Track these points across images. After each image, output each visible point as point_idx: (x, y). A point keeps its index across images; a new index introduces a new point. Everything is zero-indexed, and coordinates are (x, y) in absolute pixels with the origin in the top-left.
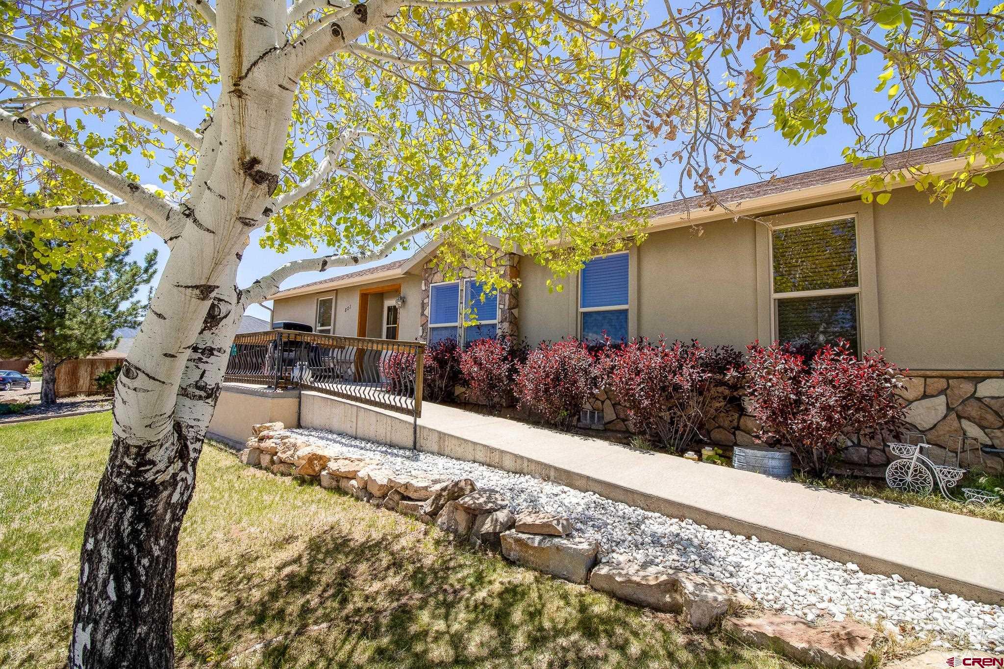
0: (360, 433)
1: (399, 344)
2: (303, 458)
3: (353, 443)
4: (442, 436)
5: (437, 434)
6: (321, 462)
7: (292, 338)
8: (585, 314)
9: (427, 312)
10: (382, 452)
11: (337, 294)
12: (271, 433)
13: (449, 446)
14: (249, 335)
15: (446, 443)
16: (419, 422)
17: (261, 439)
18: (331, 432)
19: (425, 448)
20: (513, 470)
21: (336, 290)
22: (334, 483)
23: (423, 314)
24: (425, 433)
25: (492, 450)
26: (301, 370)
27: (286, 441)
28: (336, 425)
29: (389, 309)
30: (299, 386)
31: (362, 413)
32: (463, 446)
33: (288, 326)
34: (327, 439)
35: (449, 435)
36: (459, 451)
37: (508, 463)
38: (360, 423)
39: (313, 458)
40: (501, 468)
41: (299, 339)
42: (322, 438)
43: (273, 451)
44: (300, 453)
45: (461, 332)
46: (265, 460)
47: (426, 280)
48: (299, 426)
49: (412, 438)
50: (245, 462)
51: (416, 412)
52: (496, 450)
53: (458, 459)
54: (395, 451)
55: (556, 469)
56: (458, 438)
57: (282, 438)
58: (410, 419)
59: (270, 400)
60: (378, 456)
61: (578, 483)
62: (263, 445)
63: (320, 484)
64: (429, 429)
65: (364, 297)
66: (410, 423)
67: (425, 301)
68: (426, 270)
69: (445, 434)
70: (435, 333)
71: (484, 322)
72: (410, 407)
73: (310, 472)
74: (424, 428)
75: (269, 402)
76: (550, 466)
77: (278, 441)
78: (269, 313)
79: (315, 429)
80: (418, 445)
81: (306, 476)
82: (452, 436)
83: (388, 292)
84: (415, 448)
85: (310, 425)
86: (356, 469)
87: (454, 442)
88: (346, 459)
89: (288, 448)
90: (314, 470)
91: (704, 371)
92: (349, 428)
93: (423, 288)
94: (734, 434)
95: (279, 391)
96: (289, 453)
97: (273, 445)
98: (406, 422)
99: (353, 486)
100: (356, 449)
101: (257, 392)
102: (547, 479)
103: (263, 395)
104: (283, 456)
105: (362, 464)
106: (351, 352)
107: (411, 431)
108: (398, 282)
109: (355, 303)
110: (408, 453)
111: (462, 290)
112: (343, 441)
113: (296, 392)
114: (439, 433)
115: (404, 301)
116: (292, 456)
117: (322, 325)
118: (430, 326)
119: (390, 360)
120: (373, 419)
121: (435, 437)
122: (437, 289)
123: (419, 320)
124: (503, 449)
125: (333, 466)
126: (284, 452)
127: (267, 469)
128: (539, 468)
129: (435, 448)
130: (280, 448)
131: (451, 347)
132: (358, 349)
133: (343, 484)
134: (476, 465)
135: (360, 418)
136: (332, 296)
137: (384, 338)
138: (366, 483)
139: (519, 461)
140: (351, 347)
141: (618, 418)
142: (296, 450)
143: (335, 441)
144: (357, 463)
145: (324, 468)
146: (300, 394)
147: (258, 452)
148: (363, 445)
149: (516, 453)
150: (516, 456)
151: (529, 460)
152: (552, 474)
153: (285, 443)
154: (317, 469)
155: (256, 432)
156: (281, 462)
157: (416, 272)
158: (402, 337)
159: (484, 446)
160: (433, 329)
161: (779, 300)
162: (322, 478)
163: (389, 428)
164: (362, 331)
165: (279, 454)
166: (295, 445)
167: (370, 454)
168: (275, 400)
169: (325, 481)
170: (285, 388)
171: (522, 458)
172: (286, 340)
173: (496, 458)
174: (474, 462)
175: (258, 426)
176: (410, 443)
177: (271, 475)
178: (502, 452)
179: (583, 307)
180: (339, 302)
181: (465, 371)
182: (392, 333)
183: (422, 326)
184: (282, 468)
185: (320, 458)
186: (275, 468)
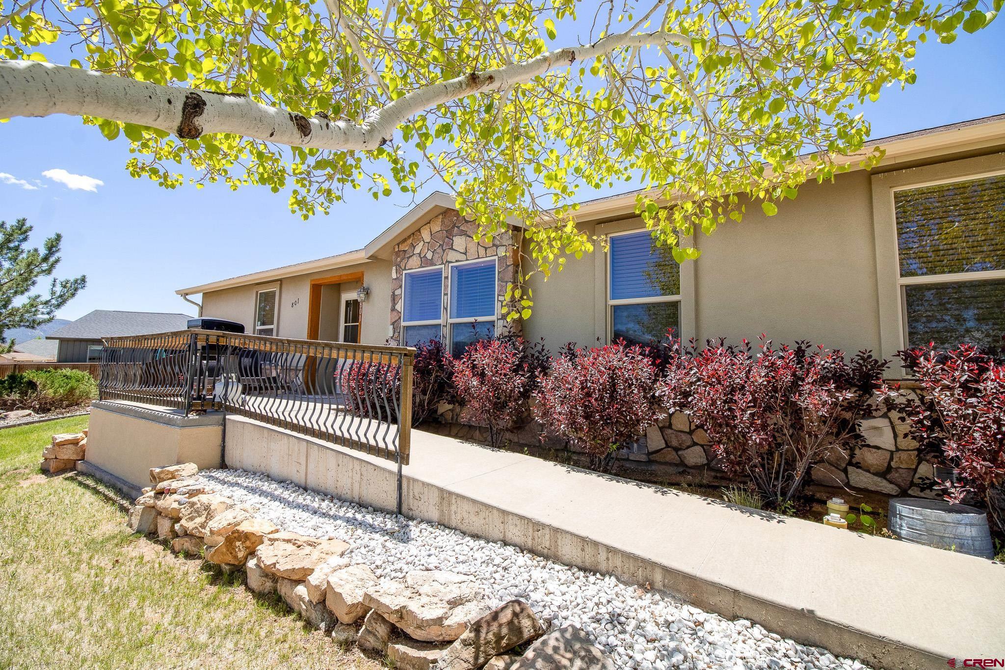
0: (312, 482)
1: (364, 349)
2: (219, 533)
3: (300, 500)
4: (445, 495)
5: (436, 493)
6: (248, 543)
7: (213, 340)
8: (616, 308)
9: (400, 306)
10: (348, 521)
11: (281, 285)
12: (174, 485)
13: (458, 514)
14: (153, 337)
15: (453, 508)
16: (406, 470)
17: (160, 493)
18: (269, 477)
19: (416, 513)
20: (580, 564)
21: (281, 280)
22: (269, 584)
23: (393, 309)
24: (417, 489)
25: (538, 526)
26: (226, 385)
27: (195, 499)
28: (276, 467)
29: (348, 303)
30: (223, 408)
31: (314, 452)
32: (482, 515)
33: (208, 324)
34: (263, 493)
35: (458, 496)
36: (476, 523)
37: (568, 550)
38: (311, 466)
39: (235, 536)
40: (557, 560)
41: (222, 342)
42: (253, 490)
43: (174, 515)
44: (214, 524)
45: (446, 331)
46: (164, 527)
47: (398, 265)
48: (223, 465)
49: (395, 495)
50: (135, 526)
51: (401, 456)
52: (544, 526)
53: (476, 537)
54: (369, 518)
55: (667, 570)
56: (474, 501)
57: (192, 493)
58: (392, 466)
59: (177, 429)
60: (342, 531)
61: (712, 601)
62: (161, 503)
63: (245, 582)
64: (423, 483)
65: (316, 289)
66: (390, 472)
67: (397, 292)
68: (397, 254)
69: (450, 493)
70: (410, 332)
71: (480, 319)
72: (391, 447)
73: (230, 559)
74: (415, 480)
75: (176, 433)
76: (654, 565)
77: (183, 498)
78: (197, 309)
79: (246, 472)
80: (404, 508)
81: (223, 565)
82: (463, 497)
83: (345, 283)
84: (400, 512)
85: (238, 465)
86: (306, 564)
87: (466, 506)
88: (289, 541)
89: (197, 511)
90: (236, 557)
91: (839, 388)
92: (296, 473)
93: (394, 276)
94: (845, 471)
95: (192, 416)
96: (199, 520)
97: (175, 505)
98: (384, 470)
99: (301, 599)
100: (305, 515)
101: (161, 417)
102: (647, 586)
103: (169, 422)
104: (190, 525)
105: (316, 554)
106: (299, 359)
107: (395, 484)
108: (360, 269)
109: (304, 295)
110: (390, 524)
111: (446, 278)
112: (286, 494)
113: (218, 417)
114: (441, 490)
115: (368, 293)
116: (203, 526)
117: (263, 324)
118: (403, 324)
119: (351, 369)
120: (332, 460)
121: (434, 497)
122: (411, 276)
123: (389, 317)
124: (556, 524)
125: (267, 554)
126: (192, 519)
127: (165, 543)
128: (631, 565)
129: (435, 515)
130: (185, 512)
131: (436, 352)
132: (307, 358)
133: (284, 589)
134: (509, 551)
135: (311, 460)
136: (275, 288)
137: (341, 341)
138: (324, 595)
139: (589, 550)
140: (298, 355)
141: (667, 446)
142: (210, 517)
143: (274, 498)
144: (308, 549)
145: (252, 553)
146: (224, 419)
147: (154, 513)
148: (316, 505)
149: (583, 533)
150: (583, 539)
151: (610, 549)
152: (658, 577)
153: (193, 504)
154: (241, 555)
155: (155, 478)
156: (186, 534)
157: (383, 256)
158: (366, 339)
159: (522, 518)
160: (407, 328)
161: (907, 286)
162: (248, 571)
163: (357, 477)
164: (314, 331)
165: (183, 522)
166: (207, 508)
167: (328, 526)
168: (187, 430)
169: (254, 581)
170: (202, 412)
171: (596, 544)
172: (204, 344)
173: (544, 542)
174: (505, 543)
175: (158, 470)
176: (392, 504)
177: (170, 557)
178: (556, 530)
179: (613, 298)
180: (283, 296)
181: (461, 386)
182: (353, 334)
183: (393, 324)
184: (187, 544)
185: (246, 537)
186: (177, 543)
